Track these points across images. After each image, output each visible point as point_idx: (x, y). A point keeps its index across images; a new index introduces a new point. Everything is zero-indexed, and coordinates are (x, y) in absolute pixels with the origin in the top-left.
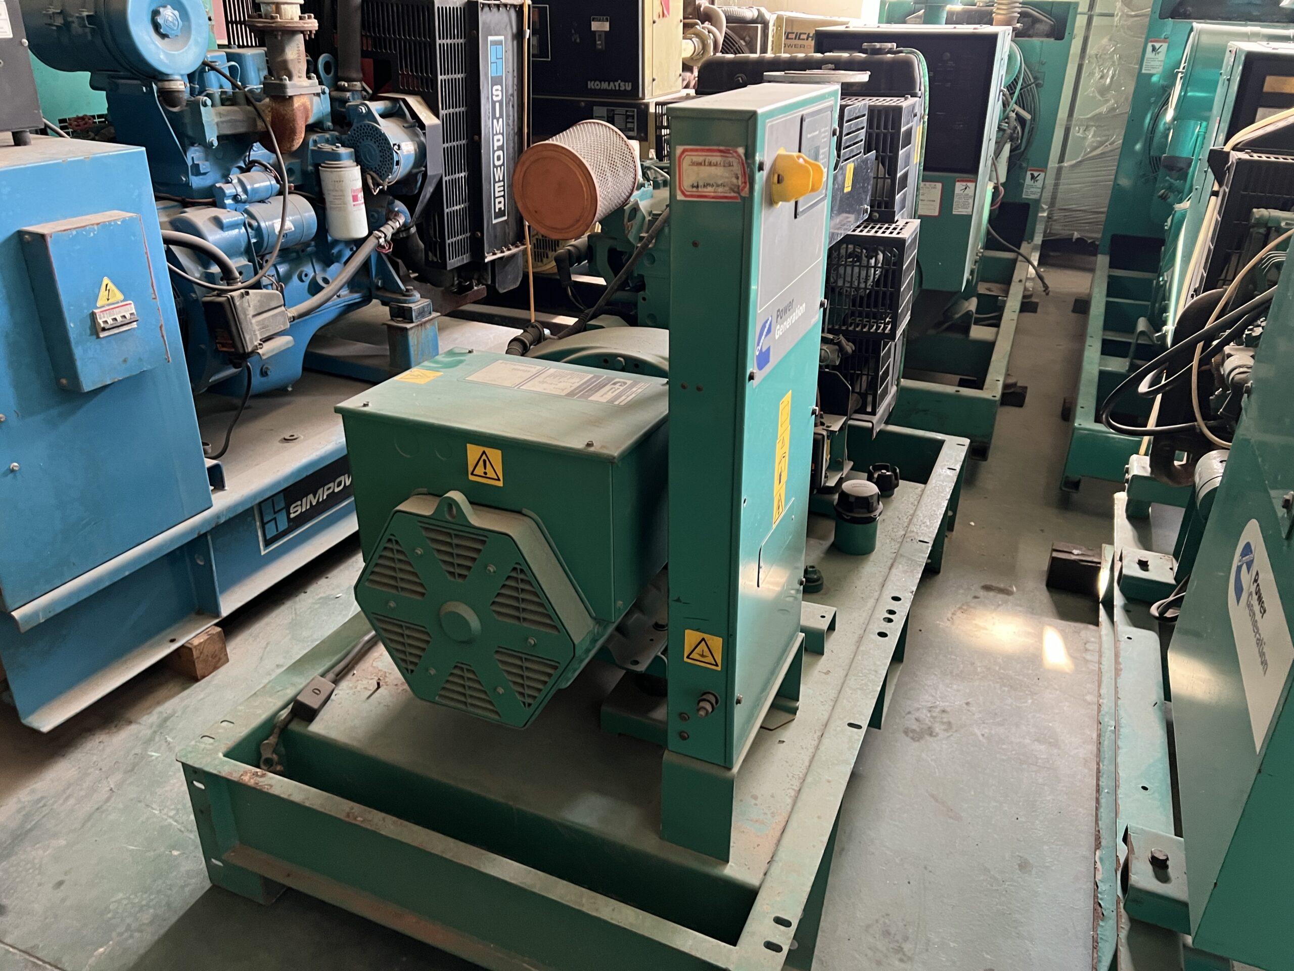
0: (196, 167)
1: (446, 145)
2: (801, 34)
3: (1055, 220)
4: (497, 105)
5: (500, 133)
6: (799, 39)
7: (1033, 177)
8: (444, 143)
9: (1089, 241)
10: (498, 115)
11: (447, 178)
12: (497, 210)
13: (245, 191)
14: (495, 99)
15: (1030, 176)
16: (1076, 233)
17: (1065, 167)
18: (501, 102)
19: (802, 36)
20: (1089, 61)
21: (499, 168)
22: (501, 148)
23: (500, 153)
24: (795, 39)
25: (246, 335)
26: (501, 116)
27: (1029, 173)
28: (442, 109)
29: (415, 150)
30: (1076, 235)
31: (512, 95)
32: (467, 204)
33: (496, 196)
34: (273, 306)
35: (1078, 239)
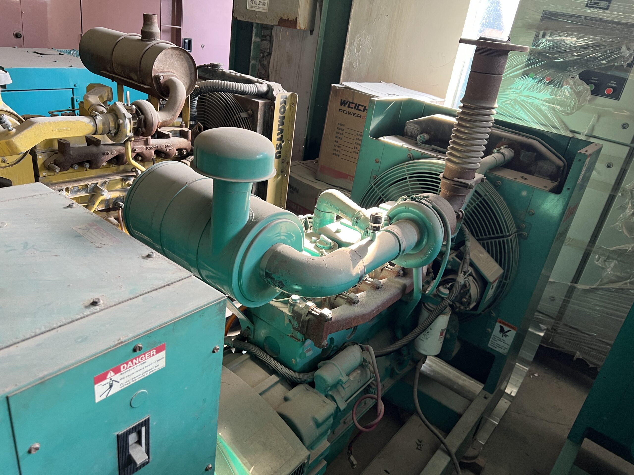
2: (359, 105)
3: (559, 333)
6: (358, 109)
7: (502, 330)
9: (591, 366)
15: (499, 328)
16: (578, 353)
17: (578, 289)
19: (360, 108)
20: (622, 195)
24: (355, 108)
27: (498, 325)
30: (578, 355)
35: (578, 359)
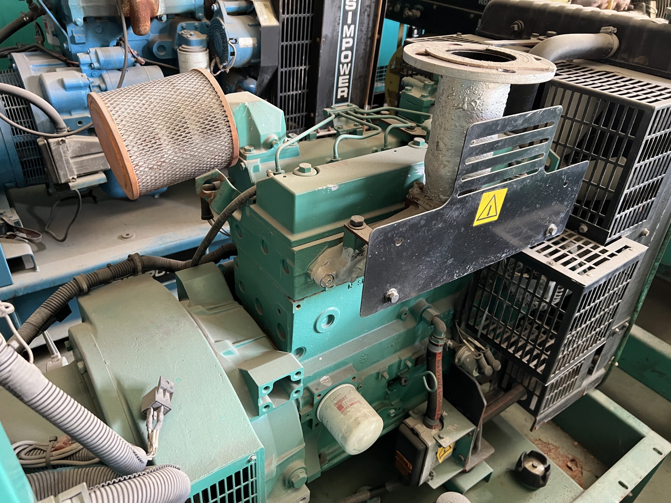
0: (73, 38)
1: (285, 43)
4: (350, 14)
5: (350, 37)
8: (283, 41)
10: (349, 21)
11: (284, 70)
12: (339, 97)
13: (98, 61)
14: (347, 8)
18: (354, 13)
21: (345, 65)
22: (351, 49)
23: (349, 53)
25: (60, 171)
26: (354, 22)
28: (283, 13)
29: (254, 45)
31: (370, 6)
32: (305, 91)
33: (340, 86)
34: (94, 152)
